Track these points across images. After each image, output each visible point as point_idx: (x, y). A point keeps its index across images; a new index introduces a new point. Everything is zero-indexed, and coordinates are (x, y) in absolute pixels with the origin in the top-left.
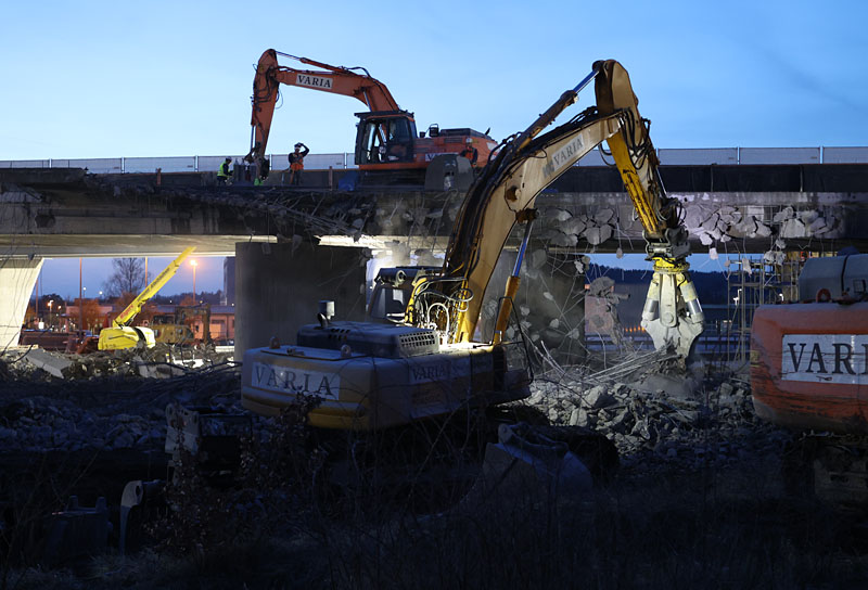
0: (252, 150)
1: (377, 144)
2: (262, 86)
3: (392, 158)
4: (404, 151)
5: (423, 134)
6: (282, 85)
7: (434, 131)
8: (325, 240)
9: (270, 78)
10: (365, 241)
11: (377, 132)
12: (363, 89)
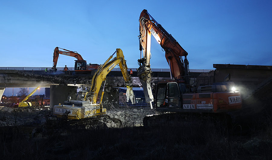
0: (53, 67)
1: (79, 66)
2: (55, 54)
3: (82, 69)
4: (84, 68)
5: (88, 65)
6: (59, 54)
7: (90, 64)
8: (69, 85)
9: (57, 53)
10: (77, 85)
11: (79, 64)
12: (76, 56)
